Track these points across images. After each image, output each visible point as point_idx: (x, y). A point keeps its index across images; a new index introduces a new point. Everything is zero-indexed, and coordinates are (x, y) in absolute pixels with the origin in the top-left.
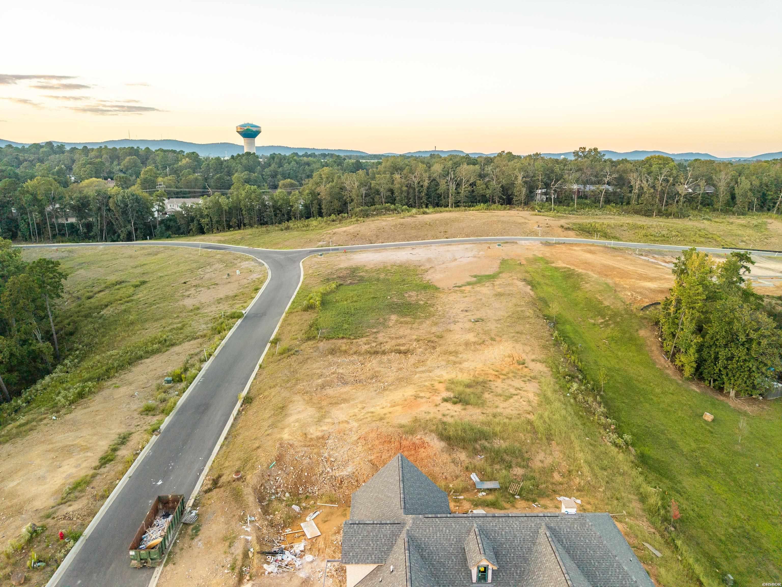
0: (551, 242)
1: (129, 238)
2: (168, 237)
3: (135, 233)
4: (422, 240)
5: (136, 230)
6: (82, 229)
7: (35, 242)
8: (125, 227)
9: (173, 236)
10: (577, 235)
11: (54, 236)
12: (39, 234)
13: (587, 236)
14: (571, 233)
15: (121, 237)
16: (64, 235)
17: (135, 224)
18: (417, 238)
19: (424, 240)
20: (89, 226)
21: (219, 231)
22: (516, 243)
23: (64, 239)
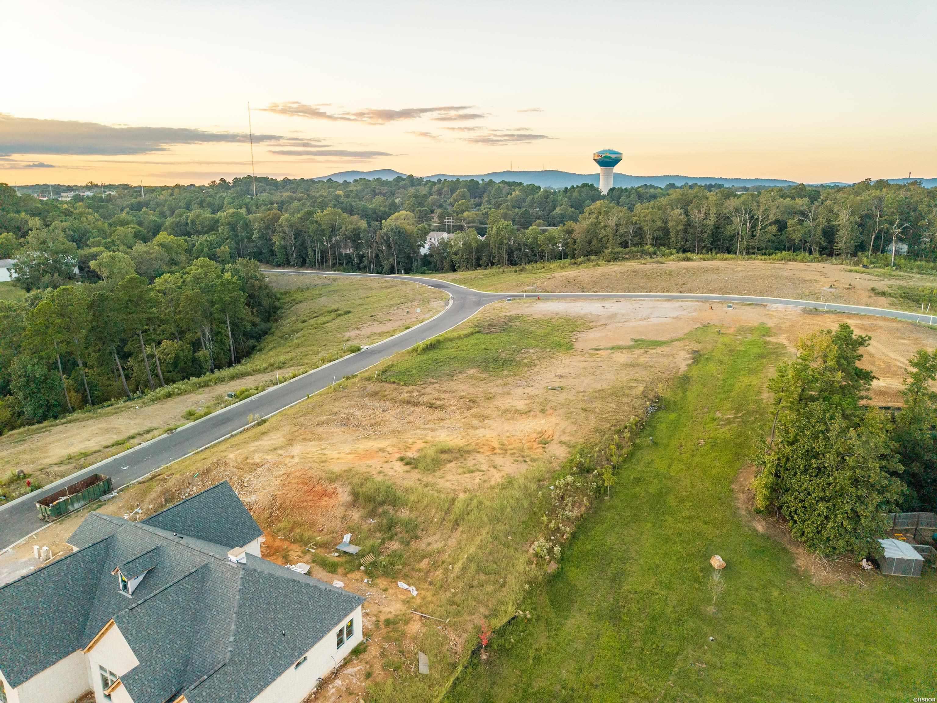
0: (822, 309)
1: (392, 271)
2: (423, 273)
3: (398, 266)
4: (647, 292)
5: (399, 263)
6: (356, 260)
7: (319, 269)
8: (388, 259)
9: (427, 272)
10: (892, 304)
11: (334, 265)
12: (322, 263)
13: (910, 307)
14: (883, 300)
15: (384, 270)
16: (341, 264)
17: (397, 257)
18: (642, 289)
19: (650, 292)
20: (361, 257)
21: (467, 269)
22: (765, 306)
23: (341, 268)
